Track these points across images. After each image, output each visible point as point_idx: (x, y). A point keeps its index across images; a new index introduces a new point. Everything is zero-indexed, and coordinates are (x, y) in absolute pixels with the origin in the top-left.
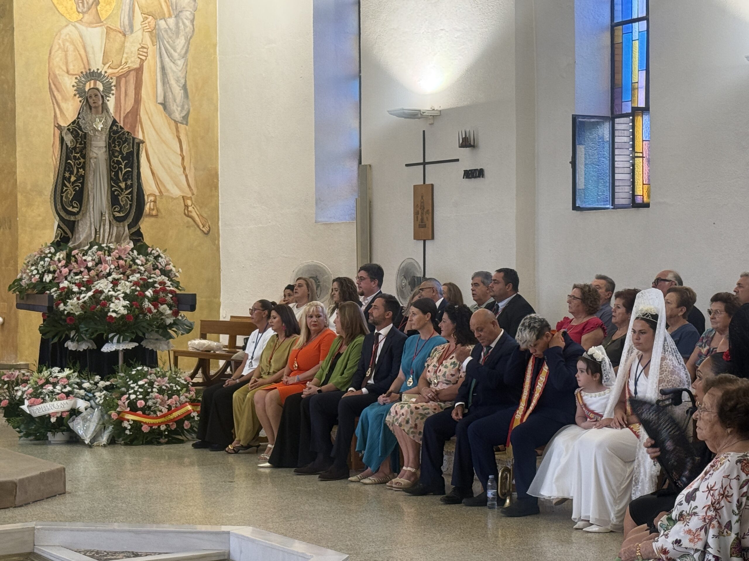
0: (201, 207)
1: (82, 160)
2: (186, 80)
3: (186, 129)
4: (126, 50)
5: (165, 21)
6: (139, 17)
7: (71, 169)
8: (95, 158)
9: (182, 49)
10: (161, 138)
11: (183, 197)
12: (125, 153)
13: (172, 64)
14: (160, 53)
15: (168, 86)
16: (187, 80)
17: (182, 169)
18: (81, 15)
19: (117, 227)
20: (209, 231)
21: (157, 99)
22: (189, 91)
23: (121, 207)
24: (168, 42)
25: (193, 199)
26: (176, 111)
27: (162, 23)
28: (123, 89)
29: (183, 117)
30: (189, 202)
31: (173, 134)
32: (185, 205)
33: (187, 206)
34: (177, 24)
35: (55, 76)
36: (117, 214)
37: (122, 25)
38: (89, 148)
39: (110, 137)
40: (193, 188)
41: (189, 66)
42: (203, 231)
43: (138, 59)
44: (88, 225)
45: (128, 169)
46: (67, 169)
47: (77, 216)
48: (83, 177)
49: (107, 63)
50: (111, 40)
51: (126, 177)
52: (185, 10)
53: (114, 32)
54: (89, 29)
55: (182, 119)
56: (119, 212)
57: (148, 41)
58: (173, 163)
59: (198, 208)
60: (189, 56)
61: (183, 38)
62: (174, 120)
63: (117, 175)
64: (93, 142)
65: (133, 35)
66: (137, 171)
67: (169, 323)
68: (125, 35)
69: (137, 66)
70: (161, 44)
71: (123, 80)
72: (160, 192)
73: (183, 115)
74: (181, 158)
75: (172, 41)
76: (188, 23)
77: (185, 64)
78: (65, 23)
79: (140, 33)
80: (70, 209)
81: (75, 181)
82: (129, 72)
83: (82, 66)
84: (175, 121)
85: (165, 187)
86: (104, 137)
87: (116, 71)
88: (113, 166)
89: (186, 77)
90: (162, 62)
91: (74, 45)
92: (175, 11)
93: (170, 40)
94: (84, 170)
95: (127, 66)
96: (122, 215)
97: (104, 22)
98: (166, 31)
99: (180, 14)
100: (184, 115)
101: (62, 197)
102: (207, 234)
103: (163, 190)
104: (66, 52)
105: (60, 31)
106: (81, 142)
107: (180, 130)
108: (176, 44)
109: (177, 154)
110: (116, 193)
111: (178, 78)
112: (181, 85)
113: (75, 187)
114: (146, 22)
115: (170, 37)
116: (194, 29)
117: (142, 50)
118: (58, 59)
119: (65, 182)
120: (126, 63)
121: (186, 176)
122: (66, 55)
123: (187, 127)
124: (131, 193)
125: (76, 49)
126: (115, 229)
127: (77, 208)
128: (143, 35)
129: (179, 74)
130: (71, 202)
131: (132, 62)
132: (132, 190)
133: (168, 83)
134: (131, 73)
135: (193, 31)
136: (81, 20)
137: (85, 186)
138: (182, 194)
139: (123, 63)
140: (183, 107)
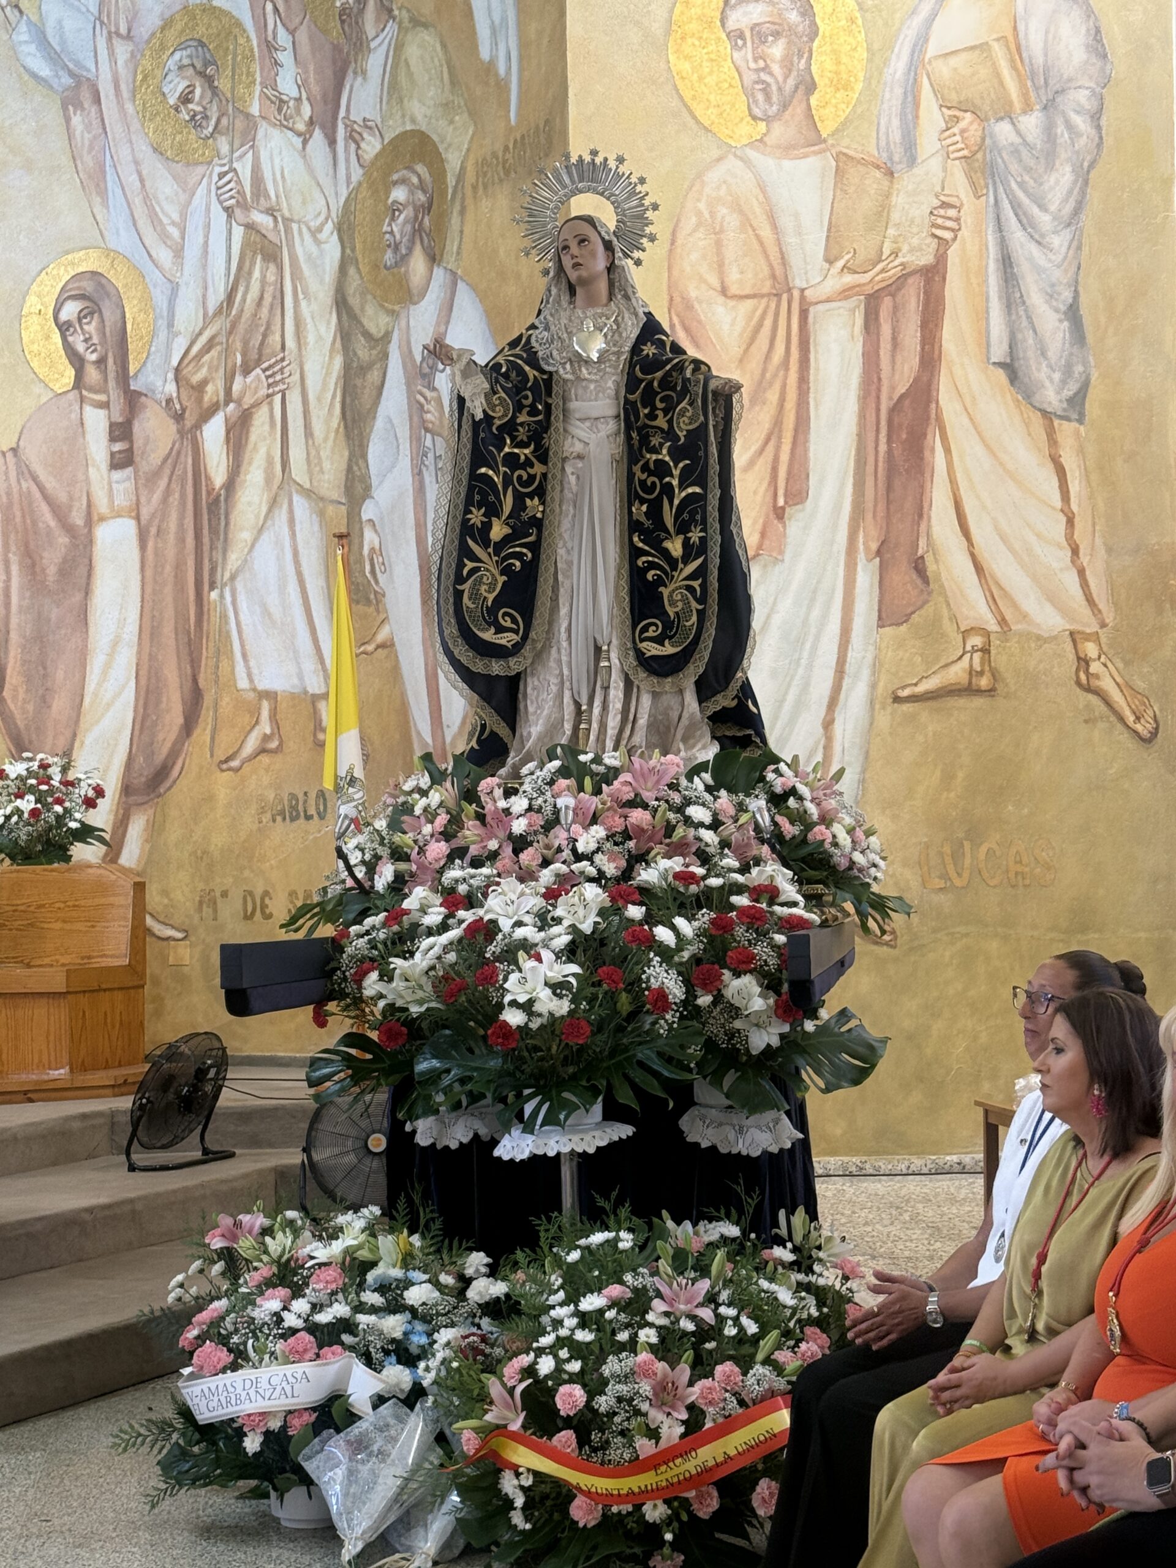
0: (1127, 663)
1: (538, 469)
2: (1076, 291)
3: (1077, 433)
4: (895, 216)
5: (1013, 124)
6: (931, 117)
7: (492, 498)
8: (580, 457)
9: (1066, 200)
10: (1001, 464)
11: (1072, 634)
12: (682, 434)
13: (1033, 248)
14: (998, 219)
15: (1022, 313)
16: (1080, 289)
17: (1069, 554)
18: (762, 126)
19: (655, 695)
20: (1155, 733)
21: (988, 352)
22: (1087, 321)
23: (668, 625)
24: (1021, 185)
25: (1103, 640)
26: (1047, 384)
27: (1004, 131)
28: (886, 330)
29: (1070, 401)
30: (1091, 649)
31: (1040, 450)
32: (1079, 658)
33: (1083, 662)
34: (1049, 130)
35: (689, 306)
36: (652, 649)
37: (883, 143)
38: (561, 426)
39: (632, 384)
40: (1102, 605)
41: (1086, 249)
42: (1135, 732)
43: (929, 240)
44: (554, 689)
45: (690, 490)
46: (477, 497)
47: (512, 661)
48: (537, 523)
49: (837, 259)
50: (851, 190)
51: (686, 516)
52: (1073, 85)
53: (861, 168)
54: (787, 164)
55: (1065, 405)
56: (659, 640)
57: (960, 186)
58: (1038, 535)
59: (1120, 665)
60: (1087, 219)
61: (1068, 169)
62: (1040, 410)
63: (655, 512)
64: (573, 405)
65: (915, 171)
66: (718, 493)
67: (763, 1046)
68: (891, 174)
69: (926, 259)
70: (1001, 190)
71: (887, 303)
72: (1002, 621)
73: (1068, 393)
74: (1064, 519)
75: (1035, 181)
76: (1081, 122)
77: (1075, 243)
78: (715, 153)
79: (935, 165)
80: (489, 635)
81: (506, 540)
82: (903, 279)
83: (766, 271)
84: (1045, 413)
85: (1015, 606)
86: (610, 384)
87: (865, 278)
88: (643, 483)
89: (1077, 282)
90: (1003, 244)
91: (741, 212)
92: (1042, 92)
93: (1027, 178)
94: (543, 503)
95: (896, 263)
96: (668, 649)
97: (830, 142)
98: (1016, 152)
99: (1059, 99)
100: (1071, 393)
101: (459, 595)
102: (1148, 740)
103: (1009, 617)
104: (718, 233)
105: (699, 176)
106: (533, 406)
107: (1060, 437)
108: (1046, 187)
109: (1054, 508)
110: (650, 576)
111: (1053, 285)
112: (1063, 308)
113: (505, 559)
114: (955, 130)
115: (1028, 170)
116: (1101, 138)
117: (942, 212)
118: (694, 256)
119: (470, 542)
120: (895, 253)
121: (1081, 573)
122: (719, 244)
123: (1082, 428)
124: (700, 573)
125: (747, 223)
126: (646, 701)
127: (516, 632)
128: (945, 170)
129: (1057, 274)
130: (493, 611)
131: (912, 250)
132: (705, 561)
133: (1024, 303)
134: (910, 281)
135: (1100, 144)
136: (761, 140)
137: (543, 557)
138: (1068, 627)
139: (886, 252)
140: (1068, 371)
